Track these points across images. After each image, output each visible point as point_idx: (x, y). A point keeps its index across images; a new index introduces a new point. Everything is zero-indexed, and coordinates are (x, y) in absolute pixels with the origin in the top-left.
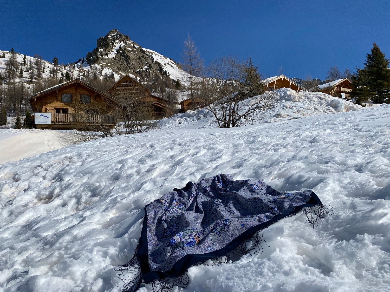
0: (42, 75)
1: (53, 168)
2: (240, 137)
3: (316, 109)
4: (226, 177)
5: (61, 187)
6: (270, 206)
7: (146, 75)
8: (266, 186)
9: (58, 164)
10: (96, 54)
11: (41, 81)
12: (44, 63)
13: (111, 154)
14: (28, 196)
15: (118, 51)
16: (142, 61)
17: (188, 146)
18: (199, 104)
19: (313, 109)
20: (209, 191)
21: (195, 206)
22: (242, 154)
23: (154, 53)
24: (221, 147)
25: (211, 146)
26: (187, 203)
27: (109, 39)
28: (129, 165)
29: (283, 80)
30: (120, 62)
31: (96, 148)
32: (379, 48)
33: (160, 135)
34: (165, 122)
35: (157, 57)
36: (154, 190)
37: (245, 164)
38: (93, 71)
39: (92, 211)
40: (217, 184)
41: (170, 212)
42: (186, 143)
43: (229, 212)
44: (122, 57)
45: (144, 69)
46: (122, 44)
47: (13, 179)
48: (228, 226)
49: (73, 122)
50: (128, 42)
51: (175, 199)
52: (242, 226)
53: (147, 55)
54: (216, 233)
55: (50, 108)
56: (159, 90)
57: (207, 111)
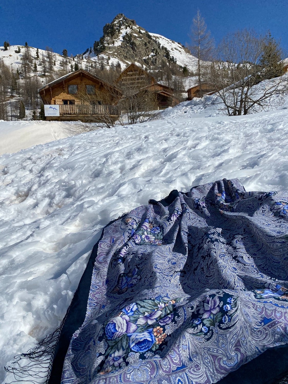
0: (54, 68)
1: (41, 161)
2: (253, 125)
4: (232, 185)
5: (40, 183)
7: (152, 62)
9: (46, 156)
10: (102, 43)
11: (53, 74)
12: (55, 55)
13: (101, 146)
14: (7, 193)
15: (124, 38)
16: (148, 48)
17: (187, 137)
18: (207, 91)
20: (203, 207)
21: (176, 234)
22: (257, 146)
23: (161, 37)
24: (228, 137)
25: (216, 136)
26: (165, 226)
27: (115, 25)
28: (113, 159)
30: (126, 50)
31: (89, 140)
33: (160, 125)
34: (170, 112)
35: (164, 42)
36: (130, 197)
37: (262, 162)
38: (100, 62)
39: (52, 220)
40: (217, 196)
41: (134, 242)
42: (185, 133)
43: (235, 258)
44: (128, 45)
45: (150, 56)
46: (129, 30)
47: (3, 172)
48: (230, 316)
49: (79, 114)
50: (134, 27)
51: (148, 217)
52: (264, 325)
53: (154, 41)
54: (201, 329)
55: (58, 100)
56: (165, 78)
57: (216, 97)
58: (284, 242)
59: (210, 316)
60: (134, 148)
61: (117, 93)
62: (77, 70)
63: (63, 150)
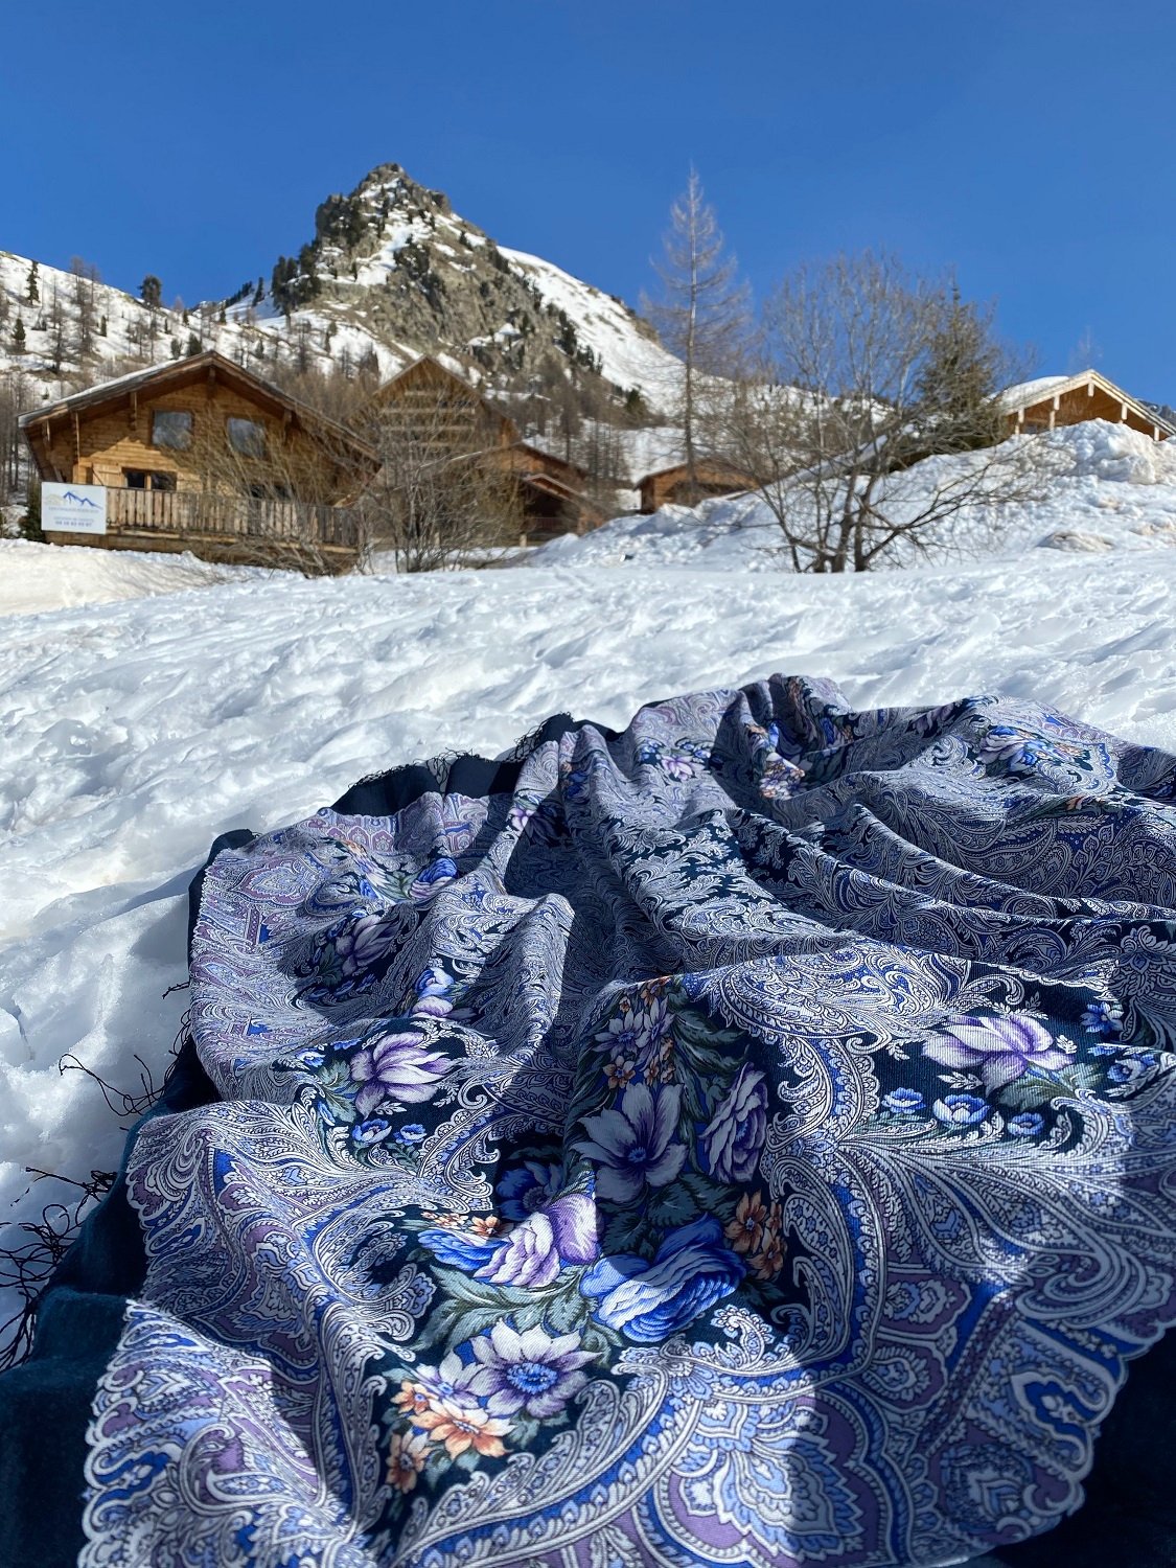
0: (99, 346)
4: (807, 693)
7: (508, 361)
9: (20, 652)
10: (309, 267)
11: (94, 369)
12: (106, 296)
15: (398, 256)
16: (492, 303)
23: (546, 270)
27: (366, 205)
28: (311, 659)
29: (1091, 393)
30: (406, 305)
31: (219, 607)
34: (567, 553)
35: (556, 287)
38: (294, 339)
40: (751, 734)
44: (413, 284)
45: (499, 338)
46: (419, 230)
49: (192, 530)
50: (442, 220)
53: (517, 279)
55: (104, 469)
56: (554, 426)
57: (749, 509)
60: (409, 630)
61: (357, 456)
62: (197, 356)
63: (100, 635)
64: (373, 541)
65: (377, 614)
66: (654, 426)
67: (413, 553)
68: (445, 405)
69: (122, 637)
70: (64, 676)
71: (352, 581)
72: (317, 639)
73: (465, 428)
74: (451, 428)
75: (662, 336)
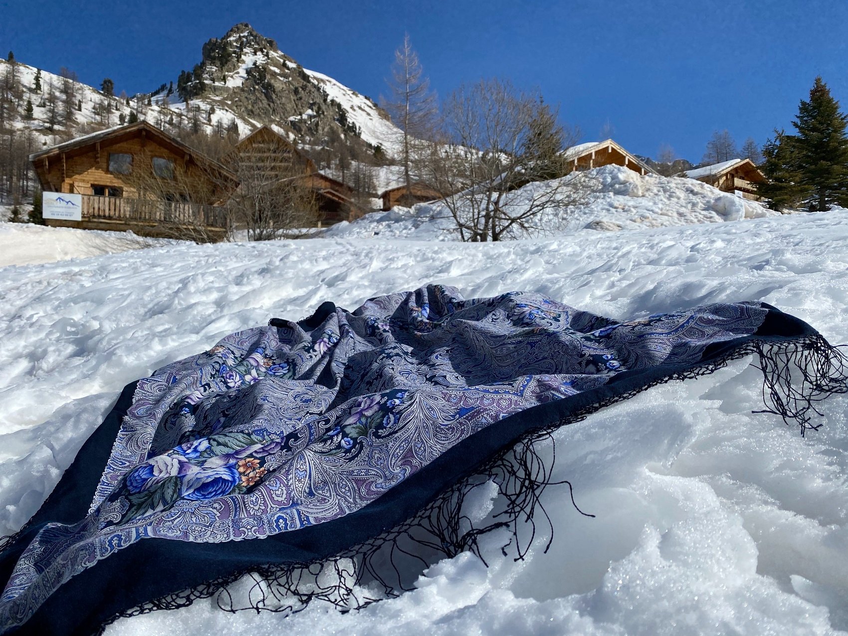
0: (77, 116)
1: (19, 294)
3: (681, 215)
4: (443, 292)
6: (588, 352)
7: (310, 129)
8: (570, 313)
9: (34, 284)
10: (199, 77)
11: (74, 129)
12: (81, 89)
15: (248, 72)
16: (301, 98)
19: (675, 215)
20: (385, 331)
23: (330, 82)
26: (299, 361)
27: (231, 44)
29: (610, 151)
30: (253, 98)
31: (148, 259)
32: (827, 88)
34: (343, 231)
35: (335, 90)
38: (191, 115)
40: (412, 310)
41: (225, 383)
43: (430, 380)
44: (257, 87)
45: (305, 117)
46: (260, 58)
48: (397, 413)
49: (132, 218)
50: (272, 54)
51: (263, 345)
52: (459, 417)
53: (314, 86)
54: (340, 442)
55: (80, 184)
56: (335, 164)
57: (438, 209)
58: (520, 342)
59: (359, 419)
60: (254, 270)
61: (226, 179)
62: (135, 124)
63: (81, 275)
64: (235, 225)
65: (235, 262)
66: (389, 165)
67: (258, 231)
68: (275, 152)
69: (94, 276)
70: (62, 296)
71: (223, 245)
72: (203, 275)
73: (286, 164)
74: (278, 164)
75: (392, 118)
